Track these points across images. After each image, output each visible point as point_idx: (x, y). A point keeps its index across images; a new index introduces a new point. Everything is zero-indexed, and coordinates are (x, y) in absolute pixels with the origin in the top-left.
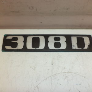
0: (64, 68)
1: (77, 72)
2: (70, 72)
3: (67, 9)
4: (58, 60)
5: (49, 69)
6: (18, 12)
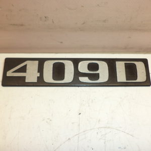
0: (99, 121)
1: (121, 127)
2: (109, 128)
3: (104, 21)
4: (89, 106)
5: (73, 123)
6: (22, 25)
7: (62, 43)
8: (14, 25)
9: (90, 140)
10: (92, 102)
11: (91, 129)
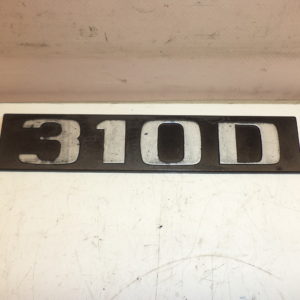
7: (125, 81)
8: (27, 44)
9: (182, 281)
10: (186, 203)
11: (184, 259)
